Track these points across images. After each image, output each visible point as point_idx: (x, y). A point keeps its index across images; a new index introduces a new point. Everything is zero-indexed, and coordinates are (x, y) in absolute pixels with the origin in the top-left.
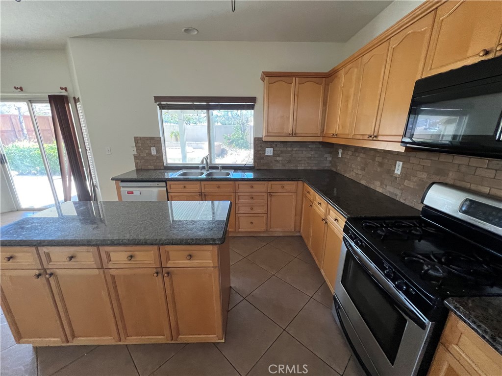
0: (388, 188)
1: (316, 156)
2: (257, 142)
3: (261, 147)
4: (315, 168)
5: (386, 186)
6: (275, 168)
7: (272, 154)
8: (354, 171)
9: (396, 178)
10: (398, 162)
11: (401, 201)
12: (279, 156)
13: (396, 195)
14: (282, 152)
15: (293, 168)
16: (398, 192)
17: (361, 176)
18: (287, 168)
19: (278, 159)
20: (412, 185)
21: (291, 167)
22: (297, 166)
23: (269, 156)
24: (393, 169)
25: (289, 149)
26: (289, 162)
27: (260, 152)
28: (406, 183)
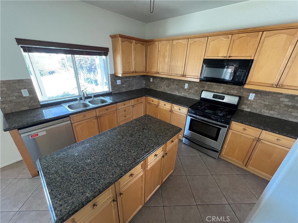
0: (182, 94)
1: (139, 82)
2: (112, 77)
3: (114, 79)
4: (139, 88)
5: (181, 93)
6: (122, 91)
7: (120, 84)
8: (162, 88)
9: (186, 89)
10: (186, 84)
11: (189, 97)
12: (123, 84)
13: (186, 96)
14: (125, 81)
15: (130, 90)
16: (187, 95)
17: (167, 90)
18: (128, 90)
19: (123, 85)
20: (192, 92)
21: (130, 89)
22: (132, 88)
23: (119, 85)
24: (184, 86)
25: (128, 80)
26: (129, 87)
27: (114, 83)
28: (190, 91)
